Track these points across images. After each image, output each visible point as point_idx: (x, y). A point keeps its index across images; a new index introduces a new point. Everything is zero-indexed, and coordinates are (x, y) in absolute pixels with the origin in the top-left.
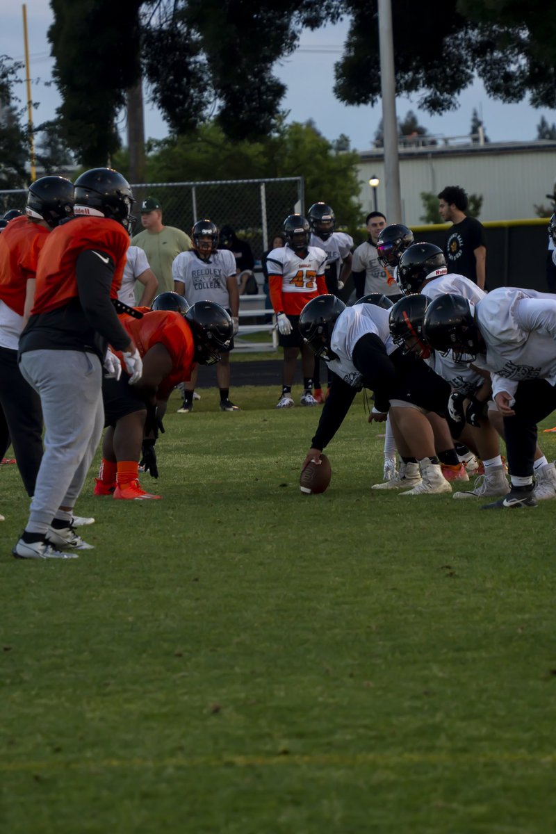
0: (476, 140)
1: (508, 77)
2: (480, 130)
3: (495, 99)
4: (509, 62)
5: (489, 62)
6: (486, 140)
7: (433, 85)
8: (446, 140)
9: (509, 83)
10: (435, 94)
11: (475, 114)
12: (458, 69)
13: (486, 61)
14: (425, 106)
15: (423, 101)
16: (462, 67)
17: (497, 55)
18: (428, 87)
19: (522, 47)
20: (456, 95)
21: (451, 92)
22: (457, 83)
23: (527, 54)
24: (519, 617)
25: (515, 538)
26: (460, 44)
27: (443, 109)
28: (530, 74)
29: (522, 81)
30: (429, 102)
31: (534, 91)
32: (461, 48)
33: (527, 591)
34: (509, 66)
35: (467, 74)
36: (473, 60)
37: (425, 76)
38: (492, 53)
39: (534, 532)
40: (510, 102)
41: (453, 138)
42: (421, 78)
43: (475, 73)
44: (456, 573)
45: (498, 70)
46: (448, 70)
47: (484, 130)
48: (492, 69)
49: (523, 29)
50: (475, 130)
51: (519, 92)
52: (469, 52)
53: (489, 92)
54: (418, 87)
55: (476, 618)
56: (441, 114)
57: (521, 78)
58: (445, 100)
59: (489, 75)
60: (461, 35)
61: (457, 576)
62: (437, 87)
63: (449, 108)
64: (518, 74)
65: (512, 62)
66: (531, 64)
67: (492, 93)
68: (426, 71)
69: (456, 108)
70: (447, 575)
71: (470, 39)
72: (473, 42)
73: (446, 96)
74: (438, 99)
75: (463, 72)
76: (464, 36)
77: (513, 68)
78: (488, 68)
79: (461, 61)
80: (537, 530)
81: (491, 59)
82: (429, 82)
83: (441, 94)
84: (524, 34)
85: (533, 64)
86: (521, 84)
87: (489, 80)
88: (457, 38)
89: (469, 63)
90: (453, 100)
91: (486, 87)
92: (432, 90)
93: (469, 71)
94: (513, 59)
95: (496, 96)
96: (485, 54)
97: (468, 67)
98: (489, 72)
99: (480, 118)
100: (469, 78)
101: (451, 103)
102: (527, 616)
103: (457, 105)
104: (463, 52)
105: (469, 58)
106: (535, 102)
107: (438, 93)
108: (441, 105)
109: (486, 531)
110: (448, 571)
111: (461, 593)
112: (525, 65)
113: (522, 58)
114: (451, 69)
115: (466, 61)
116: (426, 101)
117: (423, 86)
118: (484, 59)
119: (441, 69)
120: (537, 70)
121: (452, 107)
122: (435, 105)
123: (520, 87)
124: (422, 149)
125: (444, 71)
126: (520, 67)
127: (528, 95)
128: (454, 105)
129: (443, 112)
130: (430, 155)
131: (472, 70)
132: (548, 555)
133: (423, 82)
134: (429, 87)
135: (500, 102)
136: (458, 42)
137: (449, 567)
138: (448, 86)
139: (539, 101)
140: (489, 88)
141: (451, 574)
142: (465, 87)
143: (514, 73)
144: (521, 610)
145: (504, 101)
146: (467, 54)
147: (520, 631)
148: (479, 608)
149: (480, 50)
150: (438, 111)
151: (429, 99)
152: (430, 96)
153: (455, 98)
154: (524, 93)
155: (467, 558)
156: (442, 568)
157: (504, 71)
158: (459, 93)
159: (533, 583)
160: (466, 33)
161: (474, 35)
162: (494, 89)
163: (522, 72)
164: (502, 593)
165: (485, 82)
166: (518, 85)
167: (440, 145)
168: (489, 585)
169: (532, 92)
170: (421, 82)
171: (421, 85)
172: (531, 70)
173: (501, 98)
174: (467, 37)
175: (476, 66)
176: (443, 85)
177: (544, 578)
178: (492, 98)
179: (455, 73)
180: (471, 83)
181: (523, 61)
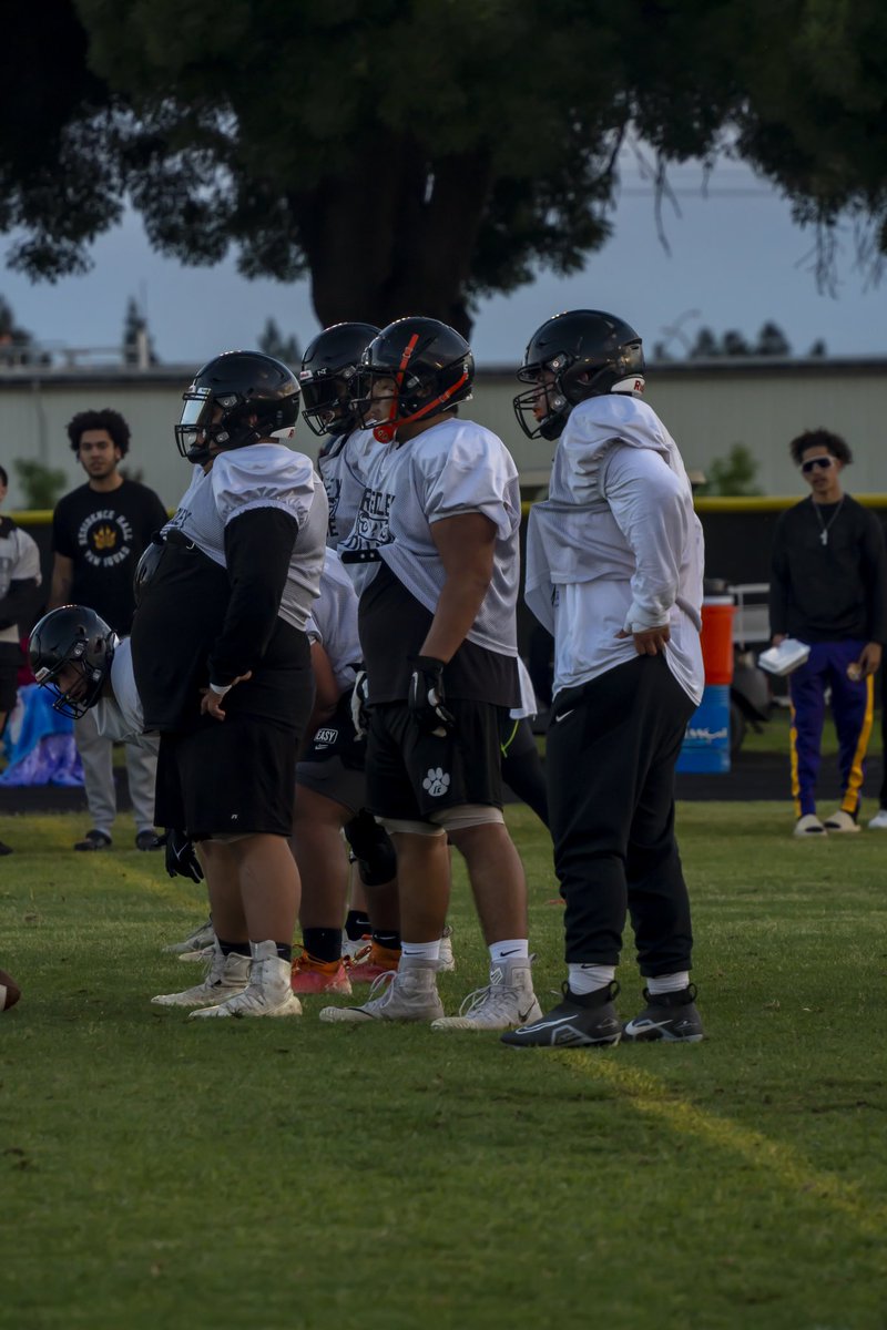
0: (132, 357)
1: (195, 212)
2: (142, 340)
3: (167, 256)
4: (196, 181)
5: (155, 180)
6: (153, 359)
7: (39, 221)
8: (70, 354)
9: (197, 225)
10: (43, 239)
11: (133, 308)
12: (91, 193)
13: (149, 176)
14: (21, 263)
15: (17, 252)
16: (100, 188)
17: (174, 164)
18: (28, 224)
19: (222, 150)
20: (86, 243)
21: (75, 236)
22: (89, 219)
23: (236, 167)
24: (159, 1245)
25: (163, 1100)
26: (97, 141)
27: (58, 271)
28: (239, 210)
29: (222, 221)
30: (29, 254)
31: (247, 243)
32: (97, 148)
33: (177, 1198)
34: (195, 189)
35: (109, 202)
36: (123, 175)
37: (22, 201)
38: (161, 159)
39: (200, 1090)
40: (196, 263)
41: (85, 352)
42: (15, 205)
43: (126, 200)
44: (35, 1162)
45: (174, 197)
46: (70, 191)
47: (150, 342)
48: (160, 193)
49: (223, 110)
50: (131, 339)
51: (216, 244)
52: (113, 156)
53: (153, 240)
54: (9, 224)
55: (67, 1245)
56: (53, 281)
57: (223, 215)
58: (64, 253)
59: (154, 206)
60: (99, 121)
61: (36, 1170)
62: (46, 225)
63: (70, 269)
64: (213, 207)
65: (202, 182)
66: (240, 187)
67: (160, 242)
68: (25, 189)
69: (85, 270)
70: (15, 1167)
71: (116, 132)
72: (123, 135)
73: (66, 244)
74: (48, 250)
75: (101, 197)
76: (104, 123)
77: (204, 194)
78: (154, 191)
79: (98, 175)
80: (207, 1087)
81: (159, 173)
82: (30, 214)
83: (57, 240)
84: (227, 124)
85: (245, 189)
86: (220, 228)
87: (154, 215)
88: (89, 127)
89: (115, 181)
90: (79, 253)
91: (149, 231)
92: (36, 230)
93: (113, 196)
94: (206, 176)
95: (167, 250)
96: (146, 163)
97: (111, 188)
98: (154, 199)
99: (140, 314)
100: (114, 211)
101: (74, 258)
102: (172, 1244)
103: (88, 264)
104: (103, 157)
105: (115, 170)
106: (247, 267)
107: (49, 239)
108: (54, 262)
109: (103, 1086)
110: (17, 1160)
111: (40, 1201)
112: (229, 190)
113: (224, 175)
114: (77, 191)
115: (108, 175)
116: (23, 252)
117: (19, 221)
118: (143, 172)
119: (56, 190)
120: (252, 201)
121: (76, 267)
122: (41, 262)
123: (218, 234)
124: (19, 371)
125: (63, 192)
126: (218, 193)
127: (234, 250)
128: (82, 264)
129: (59, 278)
130: (36, 385)
131: (121, 195)
132: (227, 1132)
133: (19, 213)
134: (31, 223)
135: (175, 262)
136: (93, 136)
137: (19, 1152)
138: (68, 225)
139: (257, 263)
140: (154, 233)
141: (23, 1165)
142: (105, 228)
143: (205, 205)
144: (161, 1232)
145: (185, 261)
146: (110, 161)
147: (155, 1271)
148: (77, 1229)
149: (137, 153)
150: (49, 275)
151: (29, 249)
152: (33, 243)
153: (83, 250)
154: (226, 247)
155: (58, 1136)
156: (5, 1154)
157: (185, 199)
158: (92, 239)
159: (190, 1185)
160: (110, 118)
161: (128, 124)
162: (165, 236)
163: (223, 204)
164: (125, 1202)
165: (147, 220)
166: (214, 231)
167: (59, 364)
168: (99, 1186)
169: (242, 246)
170: (15, 212)
171: (15, 218)
172: (242, 199)
173: (179, 253)
174: (111, 127)
175: (129, 185)
176: (59, 223)
177: (214, 1175)
178: (160, 253)
179: (84, 199)
180: (117, 220)
181: (224, 179)
